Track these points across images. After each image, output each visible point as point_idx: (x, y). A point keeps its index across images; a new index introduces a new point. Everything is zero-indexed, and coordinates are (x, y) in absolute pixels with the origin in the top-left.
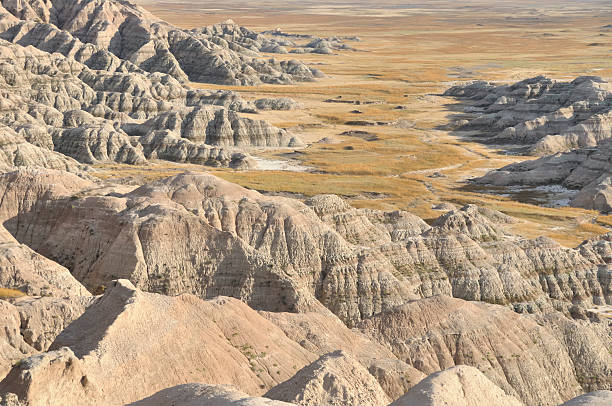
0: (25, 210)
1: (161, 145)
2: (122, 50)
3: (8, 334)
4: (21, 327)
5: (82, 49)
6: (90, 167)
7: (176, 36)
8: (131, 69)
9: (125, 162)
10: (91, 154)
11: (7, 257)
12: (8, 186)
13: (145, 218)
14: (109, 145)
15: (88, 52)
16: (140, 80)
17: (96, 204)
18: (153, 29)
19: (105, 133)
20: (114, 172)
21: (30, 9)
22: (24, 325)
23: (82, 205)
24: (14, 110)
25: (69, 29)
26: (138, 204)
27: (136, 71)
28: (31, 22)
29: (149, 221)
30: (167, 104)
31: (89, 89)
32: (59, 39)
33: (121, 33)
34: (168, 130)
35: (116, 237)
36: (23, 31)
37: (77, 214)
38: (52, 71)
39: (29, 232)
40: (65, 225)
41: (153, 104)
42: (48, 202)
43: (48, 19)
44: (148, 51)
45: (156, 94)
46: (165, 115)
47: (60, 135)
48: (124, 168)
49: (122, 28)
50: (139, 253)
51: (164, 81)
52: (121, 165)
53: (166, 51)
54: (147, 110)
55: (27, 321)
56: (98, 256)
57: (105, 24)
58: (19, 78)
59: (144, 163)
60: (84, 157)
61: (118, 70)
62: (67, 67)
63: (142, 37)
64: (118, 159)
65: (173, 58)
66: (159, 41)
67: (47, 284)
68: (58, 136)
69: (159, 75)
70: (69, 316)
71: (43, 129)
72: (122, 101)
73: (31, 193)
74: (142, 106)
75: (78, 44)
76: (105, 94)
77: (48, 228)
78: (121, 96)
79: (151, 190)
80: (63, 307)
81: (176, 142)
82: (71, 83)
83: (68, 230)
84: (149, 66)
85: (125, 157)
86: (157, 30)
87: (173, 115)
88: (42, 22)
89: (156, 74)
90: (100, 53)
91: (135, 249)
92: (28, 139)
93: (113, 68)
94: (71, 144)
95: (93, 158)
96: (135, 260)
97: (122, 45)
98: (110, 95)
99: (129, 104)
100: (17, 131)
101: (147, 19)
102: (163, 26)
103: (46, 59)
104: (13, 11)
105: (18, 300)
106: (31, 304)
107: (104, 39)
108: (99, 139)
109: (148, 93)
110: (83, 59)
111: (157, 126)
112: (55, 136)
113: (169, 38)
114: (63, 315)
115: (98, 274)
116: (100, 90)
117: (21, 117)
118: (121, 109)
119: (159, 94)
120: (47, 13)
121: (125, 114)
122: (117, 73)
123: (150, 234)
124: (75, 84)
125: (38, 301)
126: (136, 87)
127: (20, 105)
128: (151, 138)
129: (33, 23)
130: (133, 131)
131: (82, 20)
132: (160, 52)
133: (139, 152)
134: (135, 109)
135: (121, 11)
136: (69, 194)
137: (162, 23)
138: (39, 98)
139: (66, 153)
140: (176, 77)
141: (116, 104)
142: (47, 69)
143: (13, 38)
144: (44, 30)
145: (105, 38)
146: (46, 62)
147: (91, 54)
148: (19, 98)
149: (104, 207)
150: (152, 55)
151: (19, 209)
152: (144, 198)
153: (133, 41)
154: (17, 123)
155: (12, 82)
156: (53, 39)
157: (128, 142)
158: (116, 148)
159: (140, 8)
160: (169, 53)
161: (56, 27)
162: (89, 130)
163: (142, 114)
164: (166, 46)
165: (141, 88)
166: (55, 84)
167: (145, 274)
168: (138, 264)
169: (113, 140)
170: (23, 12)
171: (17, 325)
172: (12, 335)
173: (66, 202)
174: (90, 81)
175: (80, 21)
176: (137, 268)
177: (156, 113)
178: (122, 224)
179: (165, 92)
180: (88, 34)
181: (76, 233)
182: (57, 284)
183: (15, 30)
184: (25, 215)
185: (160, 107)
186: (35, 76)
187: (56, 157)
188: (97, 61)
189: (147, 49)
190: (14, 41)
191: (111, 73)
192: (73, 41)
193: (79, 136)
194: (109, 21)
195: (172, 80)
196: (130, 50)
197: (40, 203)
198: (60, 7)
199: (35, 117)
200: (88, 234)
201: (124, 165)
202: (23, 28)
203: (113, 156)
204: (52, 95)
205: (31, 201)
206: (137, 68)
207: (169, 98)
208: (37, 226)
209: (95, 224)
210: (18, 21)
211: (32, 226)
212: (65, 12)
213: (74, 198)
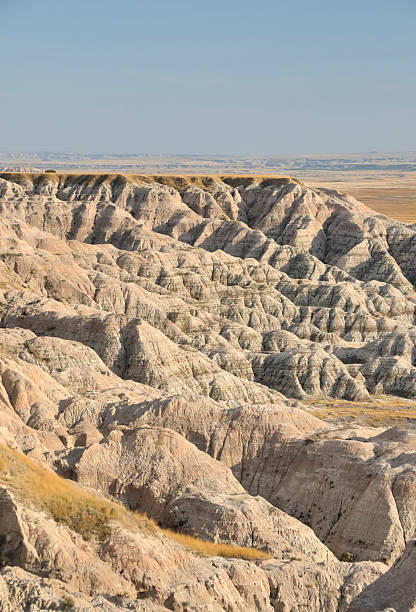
0: (250, 455)
1: (389, 376)
2: (327, 252)
3: (257, 603)
4: (271, 596)
5: (278, 253)
6: (300, 403)
7: (397, 234)
8: (339, 277)
9: (343, 398)
10: (300, 386)
11: (243, 511)
12: (230, 426)
13: (399, 469)
14: (322, 375)
15: (286, 255)
16: (353, 291)
17: (336, 449)
18: (367, 224)
19: (318, 360)
20: (330, 410)
21: (215, 204)
22: (274, 593)
23: (319, 450)
24: (204, 330)
25: (261, 228)
26: (389, 451)
27: (346, 279)
28: (216, 220)
29: (404, 472)
30: (390, 322)
31: (289, 304)
32: (250, 241)
33: (326, 230)
34: (397, 357)
35: (363, 491)
36: (207, 232)
37: (313, 461)
38: (245, 281)
39: (255, 483)
40: (298, 474)
41: (372, 322)
42: (278, 445)
43: (236, 215)
44: (360, 253)
45: (374, 310)
46: (389, 336)
47: (262, 362)
48: (342, 405)
49: (327, 225)
50: (394, 513)
51: (383, 292)
52: (338, 401)
53: (384, 253)
54: (364, 329)
55: (278, 589)
56: (340, 515)
57: (306, 220)
58: (206, 291)
59: (367, 399)
60: (291, 391)
61: (323, 278)
62: (262, 276)
63: (352, 236)
64: (334, 394)
65: (393, 261)
66: (376, 240)
67: (289, 546)
68: (258, 363)
69: (376, 284)
70: (325, 586)
71: (241, 355)
72: (331, 318)
73: (257, 434)
74: (357, 325)
75: (273, 246)
76: (310, 309)
77: (278, 478)
78: (331, 312)
79: (404, 433)
80: (318, 575)
81: (409, 372)
82: (268, 297)
83: (302, 481)
84: (362, 273)
85: (342, 391)
86: (372, 227)
87: (401, 337)
88: (229, 219)
89: (374, 283)
90: (299, 258)
91: (388, 508)
92: (223, 367)
93: (317, 275)
94: (274, 373)
95: (303, 392)
96: (388, 522)
97: (327, 246)
98: (317, 311)
99: (340, 322)
100: (210, 356)
101: (359, 212)
102: (380, 221)
103: (237, 266)
104: (194, 208)
105: (265, 563)
106: (280, 568)
107: (304, 239)
108: (309, 367)
109: (363, 308)
110: (279, 265)
111: (381, 351)
112: (255, 364)
113: (387, 236)
114: (318, 584)
115: (341, 537)
116: (303, 304)
117: (212, 338)
118: (330, 329)
119: (378, 310)
120: (235, 209)
121: (336, 335)
122: (324, 283)
123: (406, 489)
124: (273, 297)
125: (288, 566)
126: (348, 300)
127: (211, 324)
128: (375, 366)
129: (218, 222)
130: (349, 358)
131: (278, 215)
132: (376, 255)
133: (360, 384)
134: (348, 329)
135: (327, 203)
136: (302, 436)
137: (378, 216)
138: (230, 315)
139: (270, 384)
140: (397, 286)
141: (324, 322)
142: (238, 278)
143: (195, 241)
144: (232, 229)
145: (306, 237)
146: (237, 271)
147: (288, 258)
148: (210, 315)
149: (346, 453)
150: (365, 259)
151: (244, 454)
152: (396, 444)
153: (341, 240)
154: (208, 347)
155: (198, 296)
156: (243, 241)
157: (346, 372)
158: (331, 379)
159: (351, 199)
160: (388, 255)
161: (246, 226)
162: (298, 356)
163: (357, 334)
164: (384, 247)
165: (354, 301)
166: (248, 297)
167: (401, 541)
168: (392, 527)
169: (328, 369)
170: (207, 208)
171: (266, 594)
172: (262, 605)
173: (299, 445)
174: (291, 294)
175: (276, 216)
176: (391, 532)
177: (375, 334)
178: (370, 476)
179: (385, 307)
180: (284, 234)
181: (312, 486)
182: (301, 547)
183: (197, 231)
184: (251, 461)
185: (380, 328)
186: (225, 288)
187: (258, 389)
188: (296, 268)
189: (360, 251)
190: (196, 244)
191: (315, 282)
192: (267, 243)
193: (285, 364)
194: (312, 216)
195: (393, 291)
196: (337, 252)
197: (268, 446)
198: (250, 200)
199: (228, 339)
200: (328, 486)
201: (341, 401)
202: (206, 228)
203: (328, 390)
204: (246, 310)
205: (257, 444)
206: (346, 275)
207: (391, 314)
208: (264, 475)
209: (335, 475)
210: (201, 219)
211: (258, 474)
212: (258, 206)
213: (308, 441)
